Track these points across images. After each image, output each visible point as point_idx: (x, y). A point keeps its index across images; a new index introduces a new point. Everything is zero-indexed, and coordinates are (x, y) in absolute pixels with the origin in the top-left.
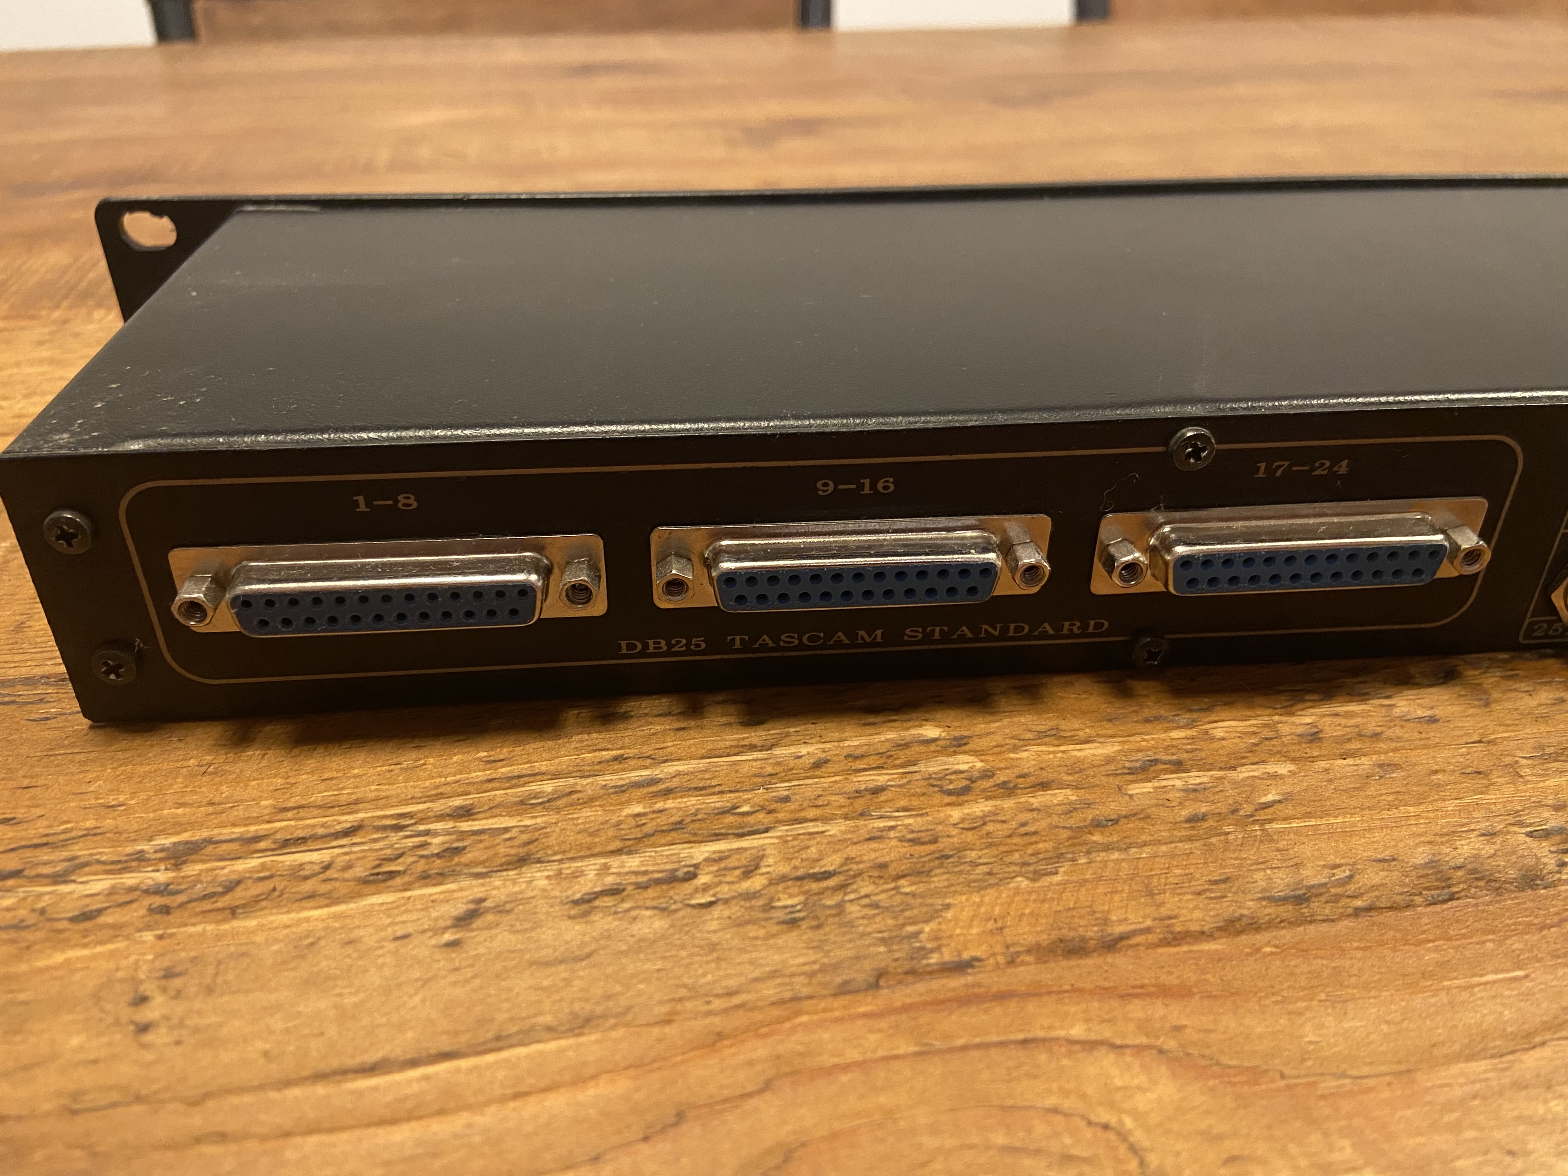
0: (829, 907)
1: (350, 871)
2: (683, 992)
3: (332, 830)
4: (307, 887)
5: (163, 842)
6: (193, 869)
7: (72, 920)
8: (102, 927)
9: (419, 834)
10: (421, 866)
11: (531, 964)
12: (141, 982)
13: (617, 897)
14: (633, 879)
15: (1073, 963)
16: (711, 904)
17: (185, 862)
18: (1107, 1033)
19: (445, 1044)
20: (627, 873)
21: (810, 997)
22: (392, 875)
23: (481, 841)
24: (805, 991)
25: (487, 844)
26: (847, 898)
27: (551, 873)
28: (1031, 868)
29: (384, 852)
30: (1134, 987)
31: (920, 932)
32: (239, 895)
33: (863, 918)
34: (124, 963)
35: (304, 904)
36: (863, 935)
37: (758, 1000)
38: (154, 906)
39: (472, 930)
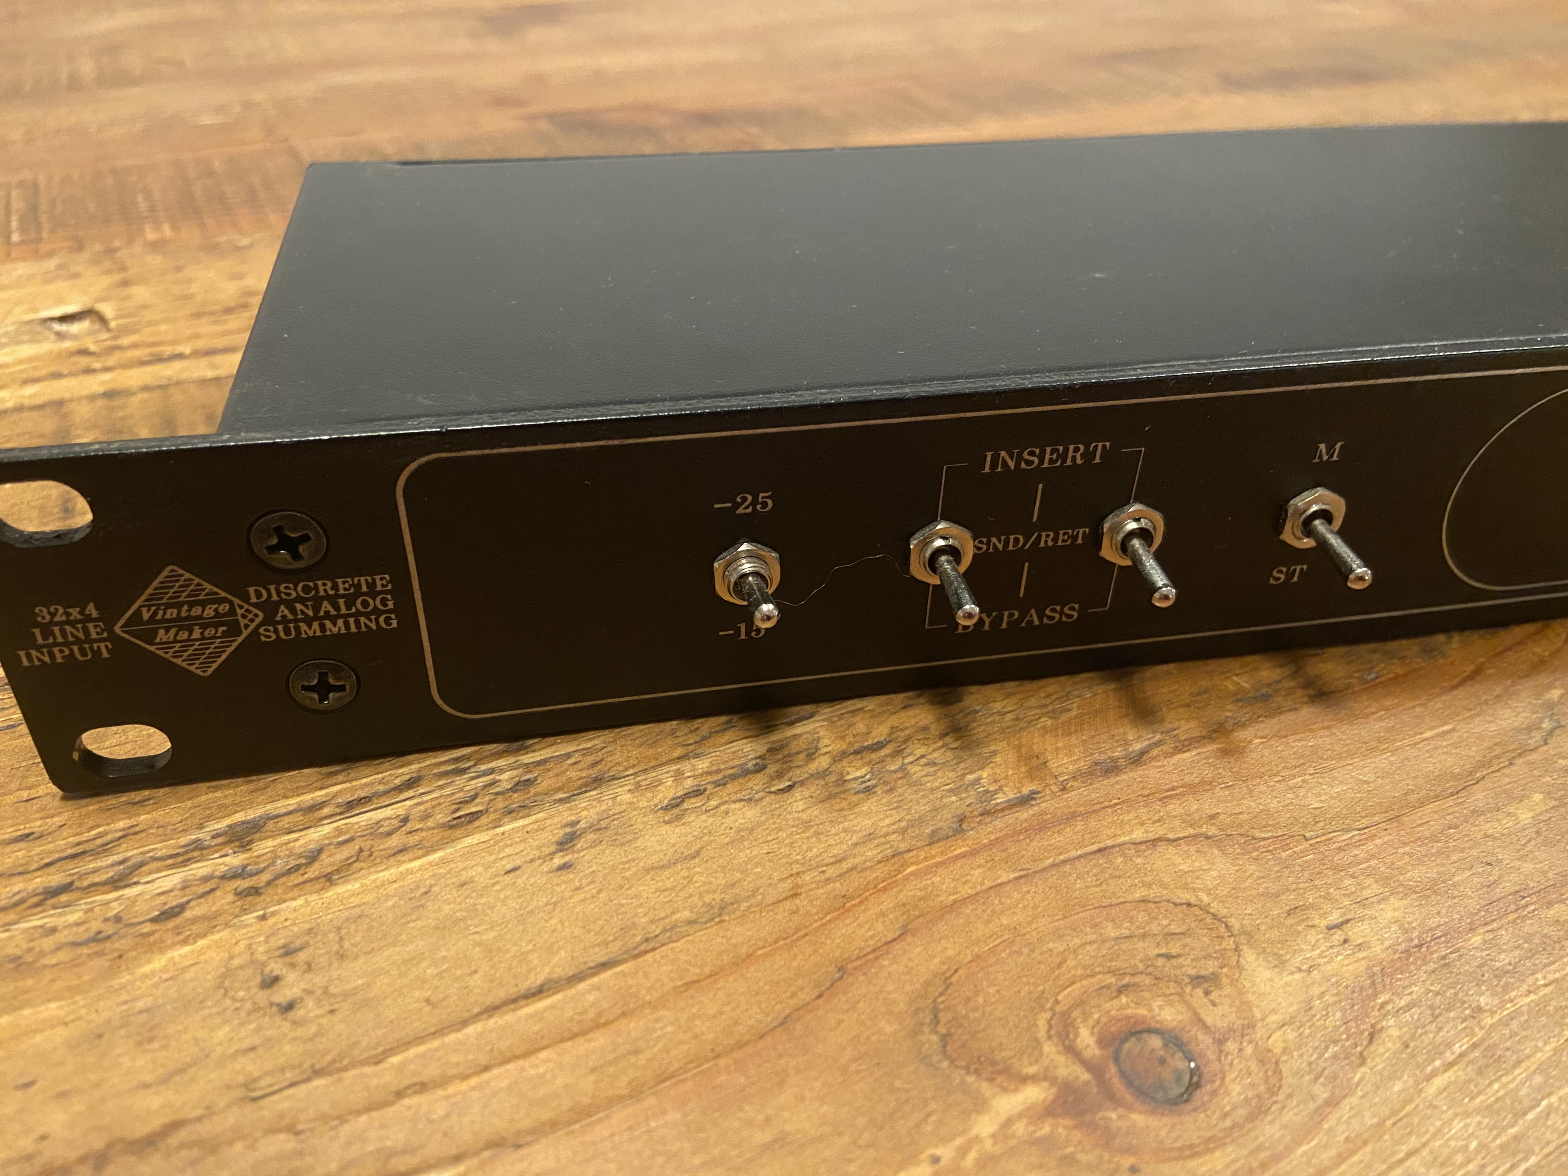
0: (895, 772)
1: (431, 819)
2: (796, 868)
3: (392, 785)
4: (395, 841)
5: (217, 826)
6: (264, 847)
7: (154, 920)
8: (194, 920)
9: (485, 774)
10: (500, 803)
11: (647, 871)
12: (264, 964)
13: (701, 797)
14: (709, 779)
15: (1113, 780)
16: (790, 788)
17: (251, 842)
18: (1159, 831)
19: (600, 956)
20: (702, 775)
21: (909, 851)
22: (474, 816)
23: (549, 770)
24: (903, 846)
25: (555, 771)
26: (906, 761)
27: (632, 787)
28: (1050, 708)
29: (457, 796)
30: (1168, 790)
31: (980, 778)
32: (326, 863)
33: (926, 775)
34: (237, 950)
35: (400, 857)
36: (932, 790)
37: (866, 861)
38: (239, 890)
39: (579, 851)
